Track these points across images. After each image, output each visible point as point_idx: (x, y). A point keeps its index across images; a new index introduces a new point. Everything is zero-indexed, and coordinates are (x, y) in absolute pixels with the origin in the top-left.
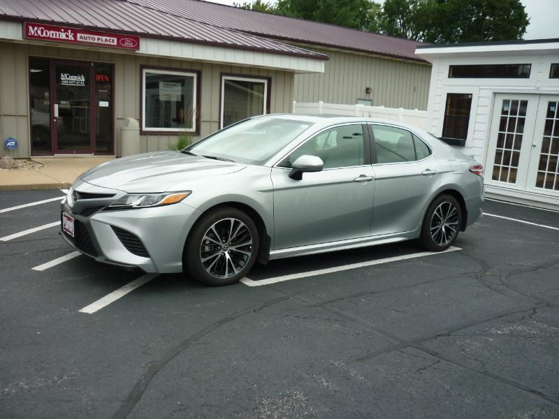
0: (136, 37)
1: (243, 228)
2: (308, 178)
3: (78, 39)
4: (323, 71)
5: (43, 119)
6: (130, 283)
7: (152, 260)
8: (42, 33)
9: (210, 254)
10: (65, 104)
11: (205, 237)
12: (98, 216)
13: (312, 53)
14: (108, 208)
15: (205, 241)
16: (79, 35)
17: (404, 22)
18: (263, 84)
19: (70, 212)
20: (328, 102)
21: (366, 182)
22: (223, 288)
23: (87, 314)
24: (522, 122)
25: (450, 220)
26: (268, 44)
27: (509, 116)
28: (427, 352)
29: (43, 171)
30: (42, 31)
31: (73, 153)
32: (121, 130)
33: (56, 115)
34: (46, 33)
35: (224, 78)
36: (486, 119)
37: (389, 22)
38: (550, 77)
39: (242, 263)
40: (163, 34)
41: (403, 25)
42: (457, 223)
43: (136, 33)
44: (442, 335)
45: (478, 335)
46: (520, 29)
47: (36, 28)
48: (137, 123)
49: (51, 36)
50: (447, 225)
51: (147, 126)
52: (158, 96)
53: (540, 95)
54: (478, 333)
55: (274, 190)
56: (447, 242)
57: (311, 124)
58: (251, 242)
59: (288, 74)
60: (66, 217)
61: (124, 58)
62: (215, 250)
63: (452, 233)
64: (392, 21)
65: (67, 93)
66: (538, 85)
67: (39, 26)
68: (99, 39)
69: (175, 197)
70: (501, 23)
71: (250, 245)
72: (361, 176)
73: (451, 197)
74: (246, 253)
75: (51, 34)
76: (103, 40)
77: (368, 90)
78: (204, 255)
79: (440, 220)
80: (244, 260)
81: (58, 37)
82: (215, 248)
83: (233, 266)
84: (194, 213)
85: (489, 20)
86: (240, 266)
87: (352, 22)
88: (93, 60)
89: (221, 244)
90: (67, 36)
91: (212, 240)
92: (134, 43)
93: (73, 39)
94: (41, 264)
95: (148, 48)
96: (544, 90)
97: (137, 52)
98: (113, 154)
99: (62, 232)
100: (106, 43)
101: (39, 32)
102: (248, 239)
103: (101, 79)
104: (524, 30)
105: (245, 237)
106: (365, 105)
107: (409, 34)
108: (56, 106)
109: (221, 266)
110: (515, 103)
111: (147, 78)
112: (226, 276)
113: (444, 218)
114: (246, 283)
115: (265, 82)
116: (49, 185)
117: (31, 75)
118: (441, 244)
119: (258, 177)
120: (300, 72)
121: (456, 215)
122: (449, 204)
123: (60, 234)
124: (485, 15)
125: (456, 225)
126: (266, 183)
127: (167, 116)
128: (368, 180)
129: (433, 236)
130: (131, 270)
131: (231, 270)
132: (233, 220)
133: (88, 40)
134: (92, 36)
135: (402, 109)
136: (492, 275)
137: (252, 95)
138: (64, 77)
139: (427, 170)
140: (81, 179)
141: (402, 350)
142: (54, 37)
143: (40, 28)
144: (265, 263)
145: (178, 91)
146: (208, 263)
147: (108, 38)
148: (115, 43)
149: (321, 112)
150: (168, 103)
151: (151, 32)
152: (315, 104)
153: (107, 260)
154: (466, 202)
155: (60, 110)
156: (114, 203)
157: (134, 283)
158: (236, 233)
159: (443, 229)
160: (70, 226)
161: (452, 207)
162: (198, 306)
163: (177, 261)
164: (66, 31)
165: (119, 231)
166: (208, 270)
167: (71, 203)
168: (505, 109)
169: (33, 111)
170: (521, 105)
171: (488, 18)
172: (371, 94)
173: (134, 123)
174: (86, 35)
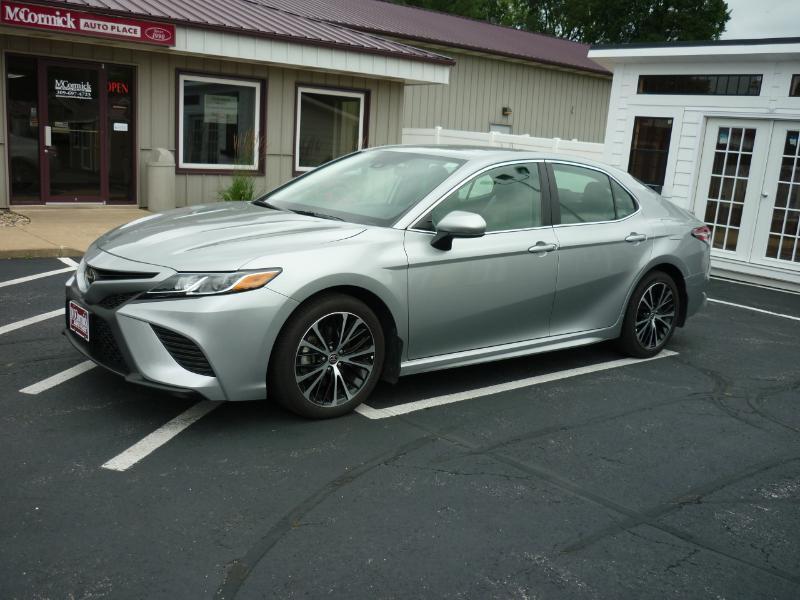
0: (170, 26)
1: (361, 327)
2: (460, 247)
3: (82, 27)
4: (446, 81)
5: (28, 149)
6: (180, 416)
7: (219, 380)
8: (26, 18)
9: (309, 368)
10: (62, 127)
11: (302, 342)
12: (129, 309)
13: (431, 55)
14: (144, 296)
15: (302, 348)
16: (82, 22)
17: (551, 13)
18: (358, 100)
19: (82, 300)
20: (448, 128)
21: (546, 254)
22: (330, 422)
23: (114, 473)
24: (747, 160)
25: (663, 310)
26: (366, 41)
27: (727, 151)
28: (672, 533)
29: (30, 228)
30: (26, 14)
31: (73, 201)
32: (147, 166)
33: (48, 142)
34: (33, 18)
35: (301, 90)
36: (692, 155)
37: (530, 13)
38: (790, 95)
39: (358, 382)
40: (211, 22)
41: (550, 18)
42: (672, 314)
43: (169, 20)
44: (689, 503)
45: (742, 501)
46: (717, 26)
47: (16, 10)
48: (171, 157)
49: (40, 22)
50: (659, 317)
51: (186, 160)
52: (202, 115)
53: (776, 121)
54: (742, 497)
55: (408, 266)
56: (658, 343)
57: (461, 162)
58: (372, 349)
59: (396, 86)
60: (76, 308)
61: (153, 58)
62: (317, 363)
63: (665, 330)
64: (535, 12)
65: (62, 109)
66: (773, 106)
67: (21, 7)
68: (113, 28)
69: (256, 279)
70: (690, 16)
71: (372, 354)
72: (539, 243)
73: (665, 276)
74: (364, 366)
75: (40, 15)
76: (120, 29)
77: (505, 112)
78: (301, 370)
79: (649, 311)
80: (361, 378)
81: (50, 24)
82: (317, 359)
83: (346, 389)
84: (286, 304)
85: (674, 12)
86: (356, 387)
87: (478, 11)
88: (104, 59)
89: (326, 352)
90: (65, 22)
91: (314, 347)
92: (167, 35)
93: (73, 27)
94: (33, 383)
95: (189, 43)
96: (781, 114)
97: (171, 48)
98: (135, 203)
99: (67, 332)
100: (125, 34)
101: (22, 16)
102: (369, 344)
103: (116, 89)
104: (722, 28)
105: (364, 340)
106: (502, 132)
107: (559, 30)
108: (48, 130)
109: (326, 387)
110: (737, 133)
111: (186, 88)
112: (334, 404)
113: (655, 307)
114: (364, 414)
115: (362, 96)
116: (40, 251)
117: (10, 82)
118: (649, 347)
119: (384, 246)
120: (414, 83)
121: (671, 303)
122: (662, 286)
123: (64, 333)
124: (667, 5)
125: (671, 318)
126: (396, 256)
127: (213, 146)
128: (549, 251)
129: (638, 335)
130: (184, 397)
131: (342, 393)
132: (345, 315)
133: (96, 30)
134: (102, 23)
135: (558, 140)
136: (733, 397)
137: (340, 117)
138: (60, 85)
139: (633, 234)
140: (99, 248)
141: (633, 530)
142: (45, 23)
143: (23, 10)
144: (394, 381)
145: (232, 109)
146: (306, 383)
147: (128, 27)
148: (138, 35)
149: (438, 143)
150: (214, 126)
151: (192, 19)
152: (429, 131)
153: (145, 379)
154: (686, 282)
155: (53, 135)
156: (155, 287)
157: (186, 415)
158: (349, 336)
159: (654, 324)
160: (82, 323)
161: (667, 290)
162: (295, 454)
163: (258, 381)
164: (63, 14)
165: (163, 333)
166: (307, 394)
167: (82, 284)
168: (722, 141)
169: (12, 135)
170: (746, 135)
171: (671, 9)
172: (510, 117)
173: (166, 155)
174: (93, 22)
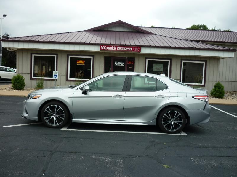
0: (140, 47)
3: (118, 49)
4: (233, 56)
7: (29, 115)
8: (105, 48)
9: (48, 116)
11: (46, 110)
13: (227, 49)
16: (118, 48)
18: (202, 63)
34: (107, 48)
35: (183, 61)
40: (152, 45)
47: (103, 47)
52: (153, 69)
55: (73, 97)
56: (175, 130)
61: (139, 55)
67: (104, 46)
68: (125, 49)
69: (37, 97)
71: (64, 116)
72: (117, 95)
74: (62, 118)
75: (108, 48)
81: (111, 49)
83: (57, 122)
88: (127, 56)
89: (52, 113)
90: (114, 49)
91: (49, 112)
92: (139, 49)
93: (116, 49)
95: (144, 51)
97: (140, 52)
100: (128, 50)
101: (104, 48)
102: (63, 113)
103: (130, 63)
112: (54, 125)
118: (170, 130)
121: (181, 118)
128: (121, 97)
129: (164, 126)
132: (56, 106)
133: (121, 50)
134: (123, 48)
138: (116, 63)
139: (160, 95)
142: (109, 49)
145: (162, 67)
146: (47, 119)
147: (129, 48)
148: (131, 50)
150: (157, 72)
151: (147, 45)
158: (58, 110)
159: (172, 124)
161: (178, 113)
163: (36, 117)
164: (114, 47)
166: (47, 122)
174: (120, 48)
